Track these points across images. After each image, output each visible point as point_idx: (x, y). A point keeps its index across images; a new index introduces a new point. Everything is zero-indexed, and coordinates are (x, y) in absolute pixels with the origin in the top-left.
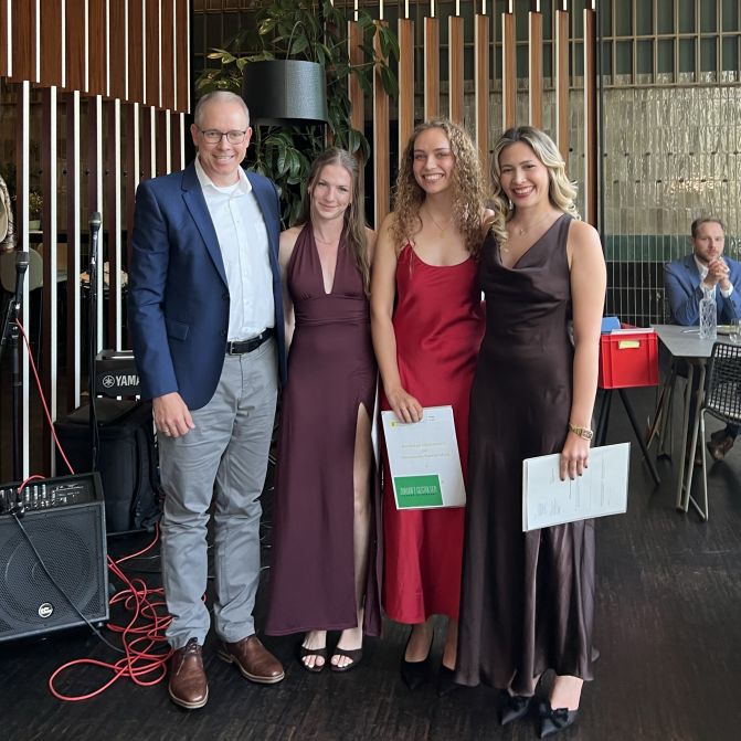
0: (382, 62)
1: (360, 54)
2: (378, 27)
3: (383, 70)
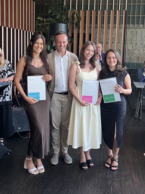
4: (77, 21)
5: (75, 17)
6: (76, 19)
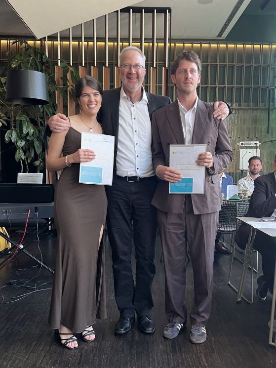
1: (61, 82)
3: (72, 90)
4: (72, 86)
5: (68, 78)
6: (71, 81)
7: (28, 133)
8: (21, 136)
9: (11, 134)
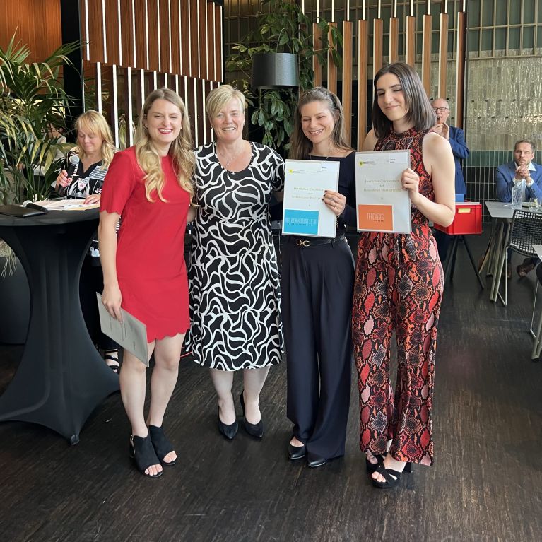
0: (333, 48)
1: (320, 43)
2: (331, 28)
3: (334, 52)
5: (329, 39)
7: (277, 114)
8: (269, 118)
9: (258, 116)
